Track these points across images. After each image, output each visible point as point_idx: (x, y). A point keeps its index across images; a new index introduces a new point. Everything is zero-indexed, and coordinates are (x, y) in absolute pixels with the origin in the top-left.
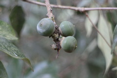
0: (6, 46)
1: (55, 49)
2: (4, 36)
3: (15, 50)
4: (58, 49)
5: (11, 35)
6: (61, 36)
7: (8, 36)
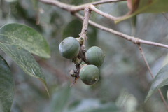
0: (26, 60)
1: (72, 76)
2: (33, 49)
3: (35, 67)
4: (76, 76)
5: (43, 51)
6: (83, 62)
7: (37, 51)
